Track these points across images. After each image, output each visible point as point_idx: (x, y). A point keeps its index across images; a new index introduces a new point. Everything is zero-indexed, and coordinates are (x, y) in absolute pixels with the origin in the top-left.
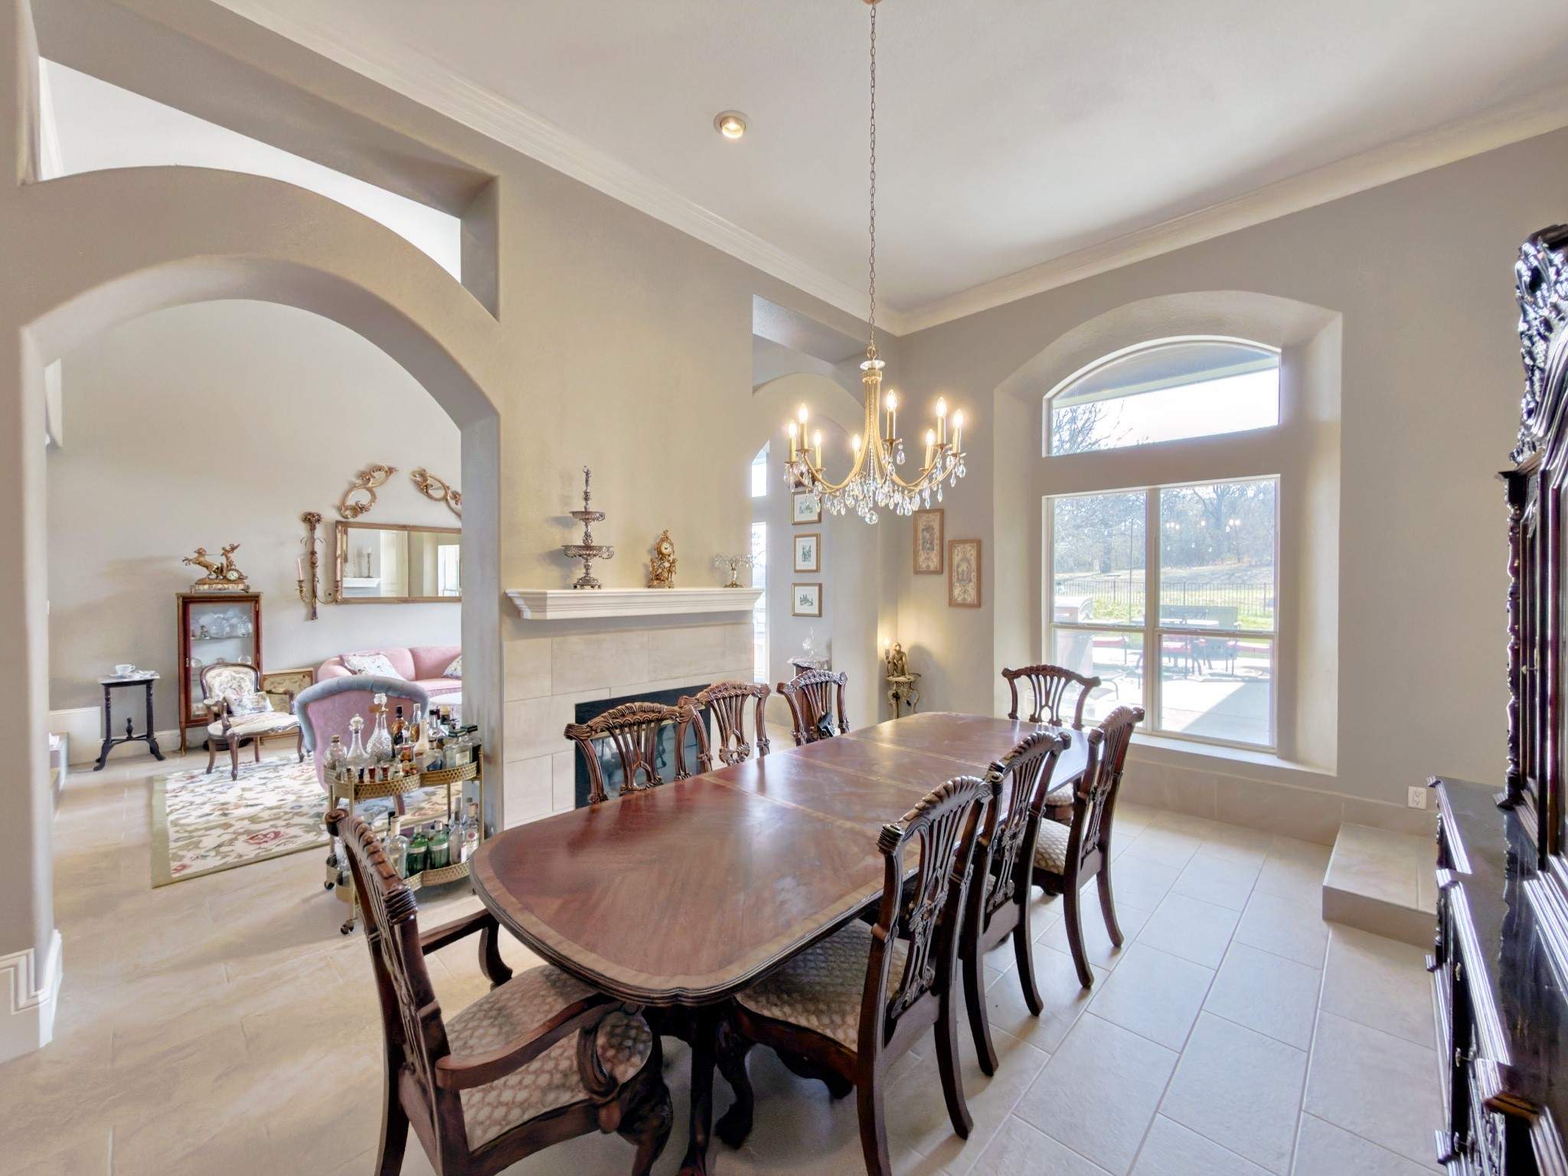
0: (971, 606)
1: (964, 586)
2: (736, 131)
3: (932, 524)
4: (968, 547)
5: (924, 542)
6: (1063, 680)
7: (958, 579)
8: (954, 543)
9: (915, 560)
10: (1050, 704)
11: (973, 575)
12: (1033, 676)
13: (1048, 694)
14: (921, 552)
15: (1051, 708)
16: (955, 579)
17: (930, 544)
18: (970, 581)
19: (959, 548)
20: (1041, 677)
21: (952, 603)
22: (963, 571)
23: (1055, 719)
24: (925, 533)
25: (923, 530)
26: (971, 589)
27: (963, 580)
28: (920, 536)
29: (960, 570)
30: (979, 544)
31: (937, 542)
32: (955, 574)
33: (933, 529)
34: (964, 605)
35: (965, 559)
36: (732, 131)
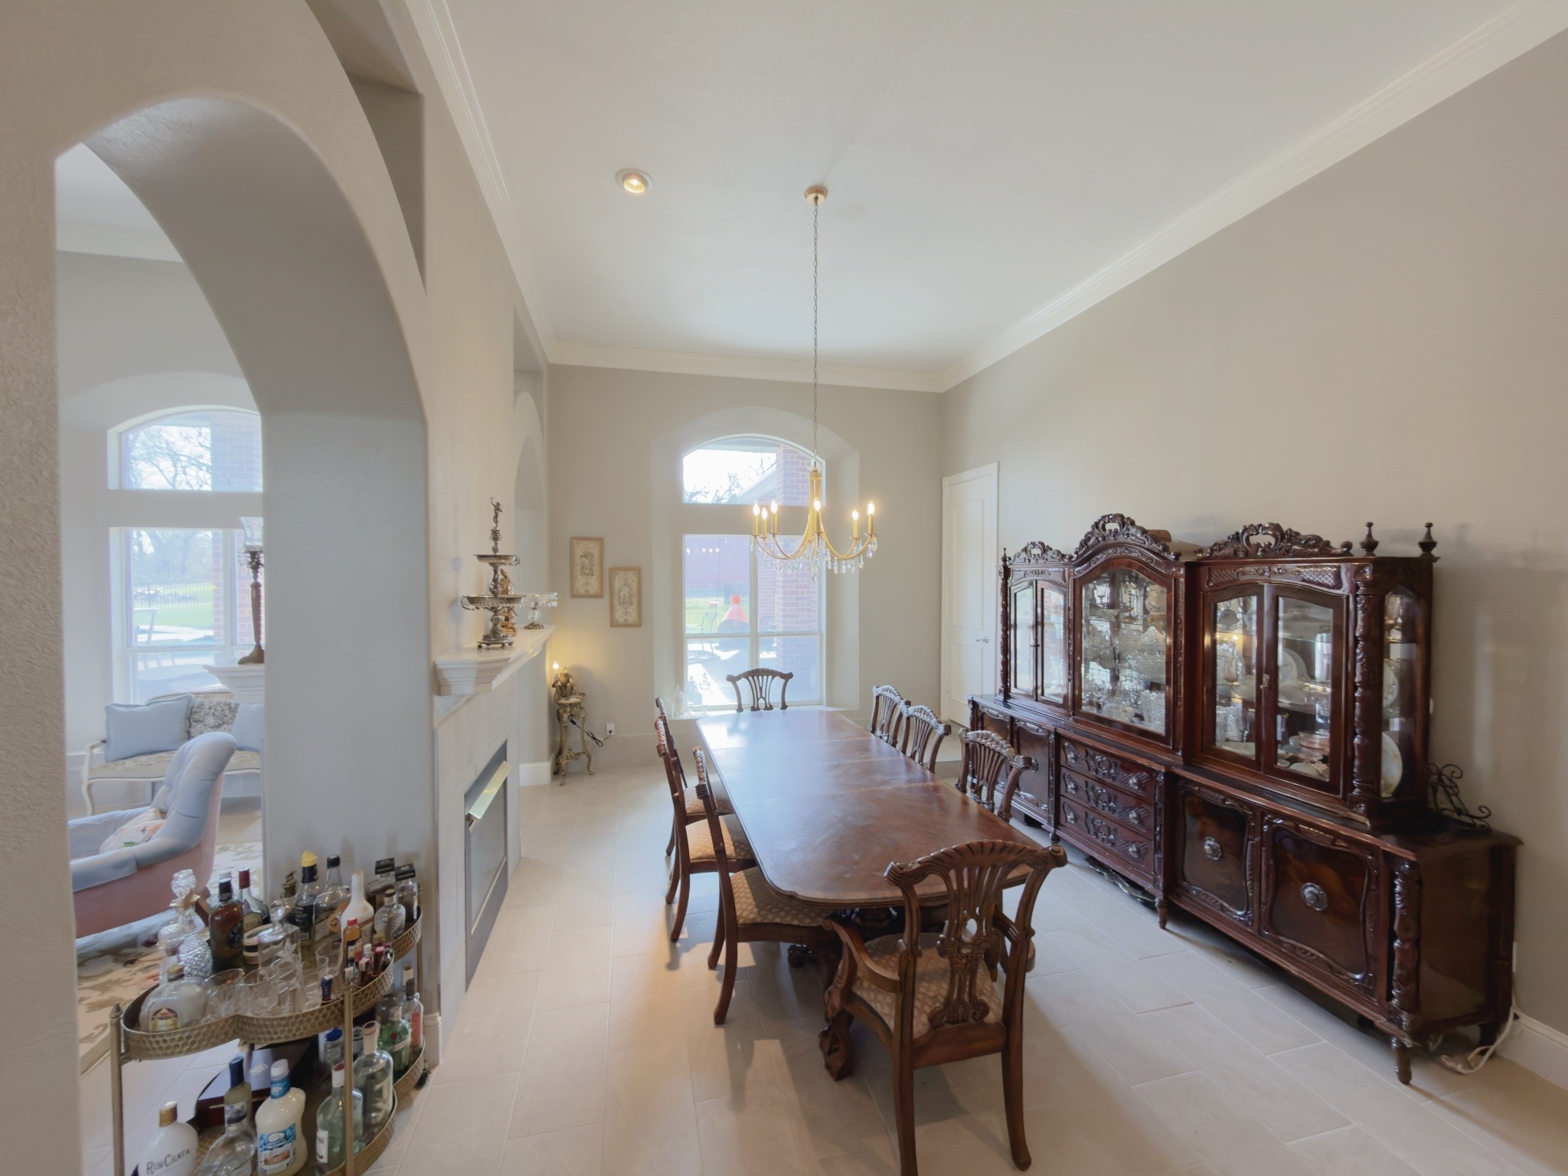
0: (633, 626)
1: (626, 609)
2: (637, 187)
3: (591, 551)
4: (630, 574)
5: (583, 568)
6: (770, 677)
7: (619, 602)
8: (614, 571)
9: (572, 584)
10: (764, 696)
11: (635, 600)
12: (750, 678)
13: (761, 689)
14: (579, 577)
15: (765, 699)
16: (616, 602)
17: (590, 569)
18: (632, 604)
19: (620, 575)
20: (755, 678)
21: (614, 624)
22: (625, 596)
23: (768, 706)
24: (584, 559)
25: (582, 557)
26: (633, 610)
27: (624, 603)
28: (578, 561)
29: (622, 594)
30: (638, 571)
31: (595, 568)
32: (616, 597)
33: (593, 555)
34: (626, 625)
35: (627, 585)
36: (633, 186)
